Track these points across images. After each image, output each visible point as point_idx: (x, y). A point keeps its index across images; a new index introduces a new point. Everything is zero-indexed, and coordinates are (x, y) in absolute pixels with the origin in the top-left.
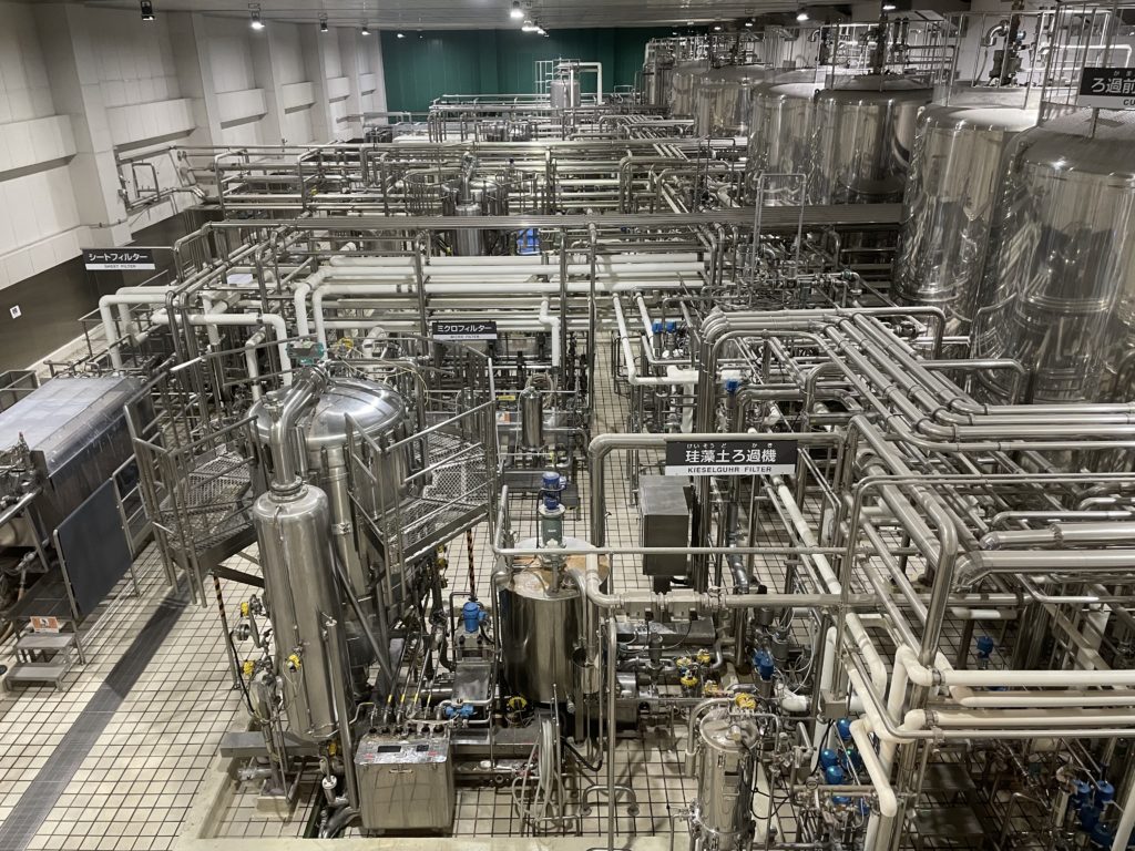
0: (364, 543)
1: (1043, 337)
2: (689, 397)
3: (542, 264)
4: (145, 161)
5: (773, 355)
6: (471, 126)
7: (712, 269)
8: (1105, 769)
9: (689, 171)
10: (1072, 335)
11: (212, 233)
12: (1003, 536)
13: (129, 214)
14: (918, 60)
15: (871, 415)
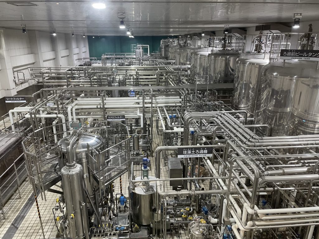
0: (92, 179)
1: (273, 118)
2: (180, 135)
3: (138, 99)
4: (21, 71)
5: (203, 124)
6: (114, 61)
7: (184, 100)
8: (299, 235)
9: (175, 74)
10: (281, 118)
11: (43, 92)
12: (270, 172)
13: (16, 86)
14: (234, 46)
15: (231, 140)
